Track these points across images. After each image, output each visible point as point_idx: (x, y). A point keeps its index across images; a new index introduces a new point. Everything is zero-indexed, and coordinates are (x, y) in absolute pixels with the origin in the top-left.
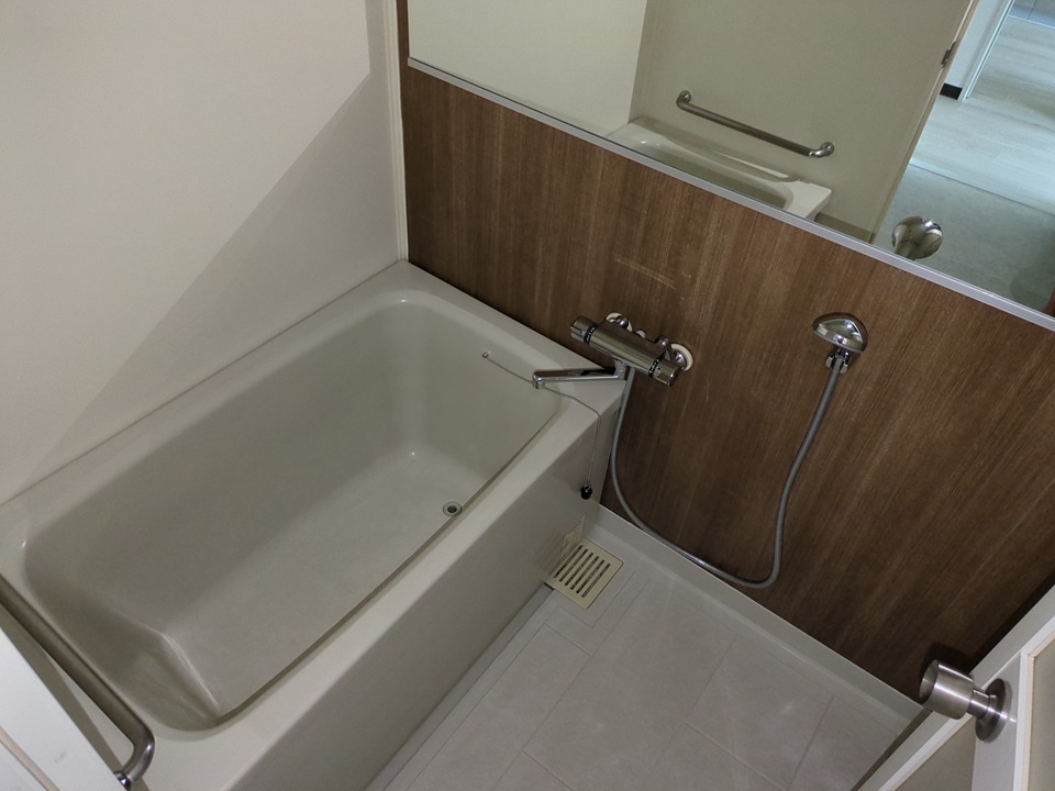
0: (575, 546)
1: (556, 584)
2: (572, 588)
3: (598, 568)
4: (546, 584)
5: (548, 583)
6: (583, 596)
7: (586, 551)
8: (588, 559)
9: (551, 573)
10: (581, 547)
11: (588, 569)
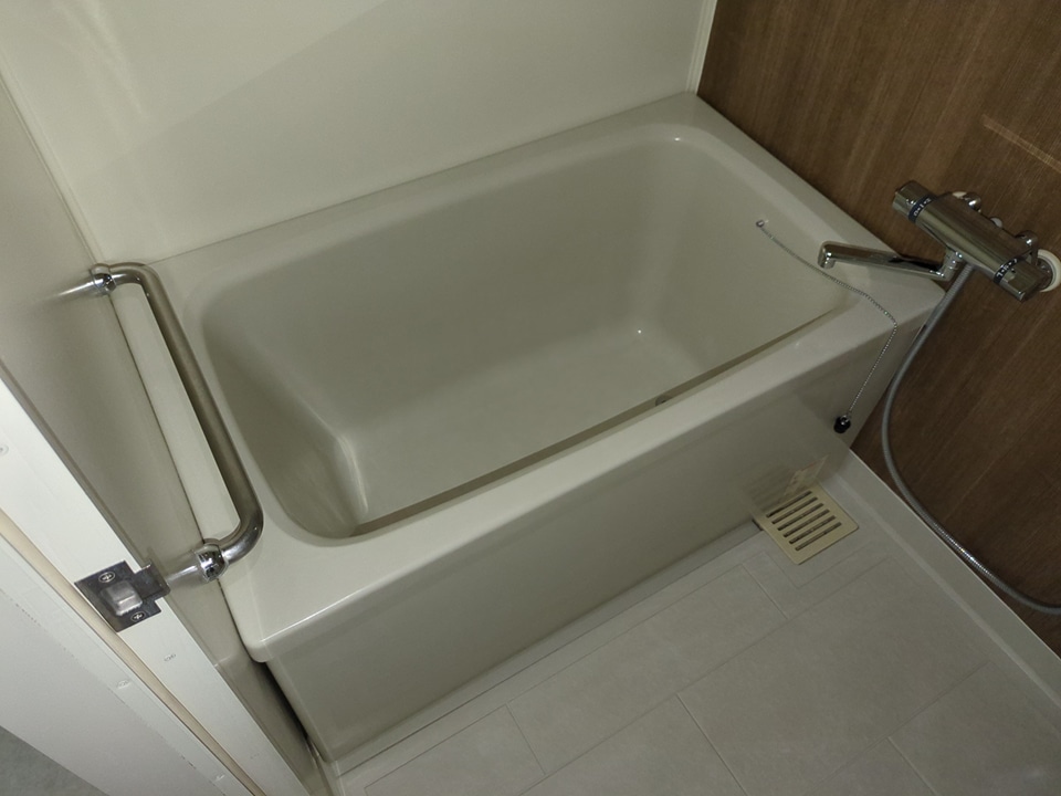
0: (802, 489)
1: (767, 524)
2: (786, 536)
3: (824, 524)
4: (754, 521)
5: (758, 521)
6: (797, 549)
7: (815, 499)
8: (813, 510)
9: (764, 510)
10: (809, 493)
11: (811, 521)
